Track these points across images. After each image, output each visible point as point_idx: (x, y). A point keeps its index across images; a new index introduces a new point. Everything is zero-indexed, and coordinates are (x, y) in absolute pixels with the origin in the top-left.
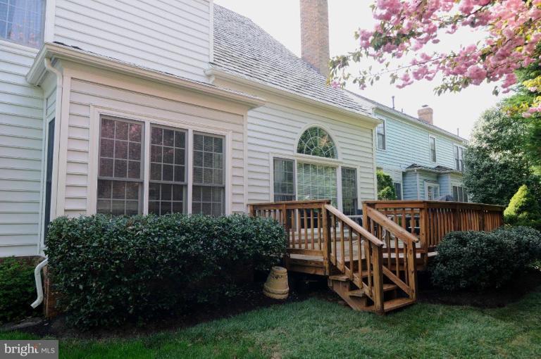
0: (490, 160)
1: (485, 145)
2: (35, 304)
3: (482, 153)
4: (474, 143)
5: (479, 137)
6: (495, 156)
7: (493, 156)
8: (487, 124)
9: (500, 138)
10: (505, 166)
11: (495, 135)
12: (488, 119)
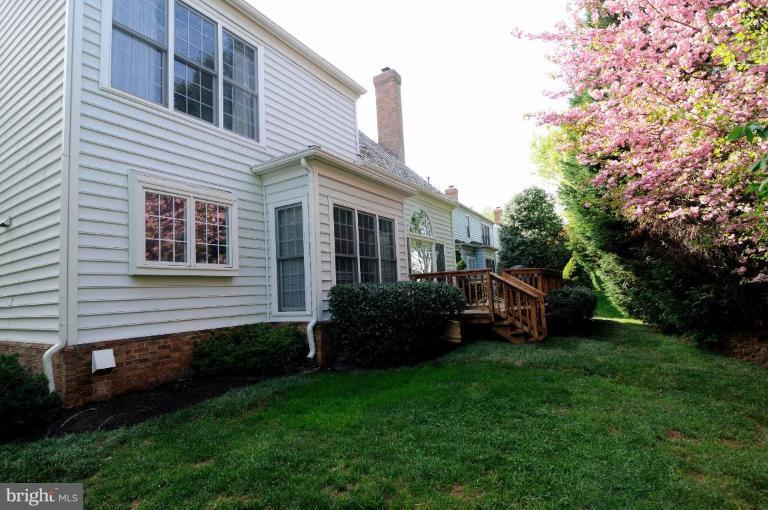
0: (522, 237)
1: (517, 224)
2: (311, 355)
3: (514, 231)
4: (507, 222)
5: (512, 217)
6: (527, 234)
7: (523, 233)
8: (518, 207)
9: (529, 219)
10: (533, 242)
11: (525, 216)
12: (519, 203)
